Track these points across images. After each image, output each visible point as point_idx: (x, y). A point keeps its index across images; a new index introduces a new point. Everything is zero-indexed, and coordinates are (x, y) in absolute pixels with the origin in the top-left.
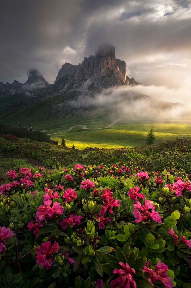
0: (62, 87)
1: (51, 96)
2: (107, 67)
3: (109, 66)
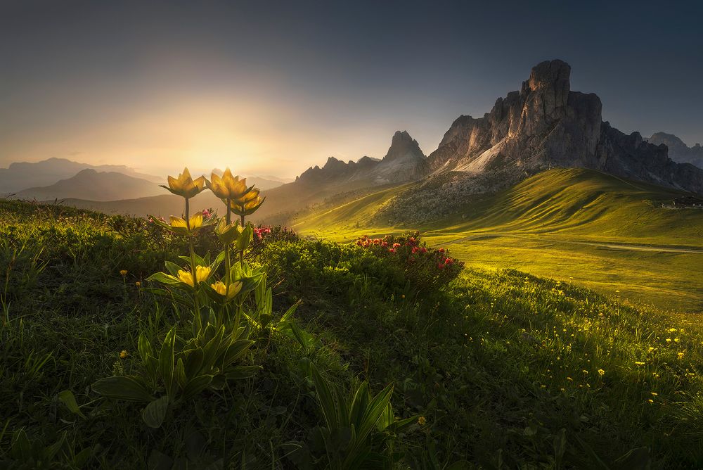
0: (440, 165)
3: (549, 111)
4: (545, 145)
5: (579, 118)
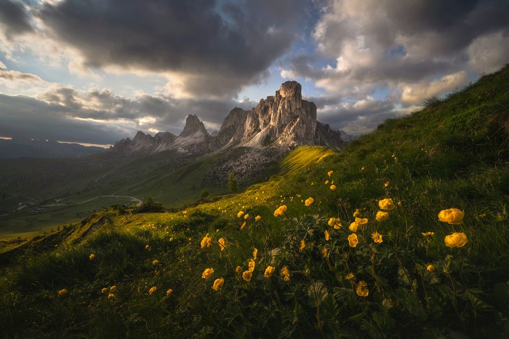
0: (227, 141)
1: (211, 155)
2: (290, 111)
3: (293, 110)
4: (294, 131)
5: (308, 116)
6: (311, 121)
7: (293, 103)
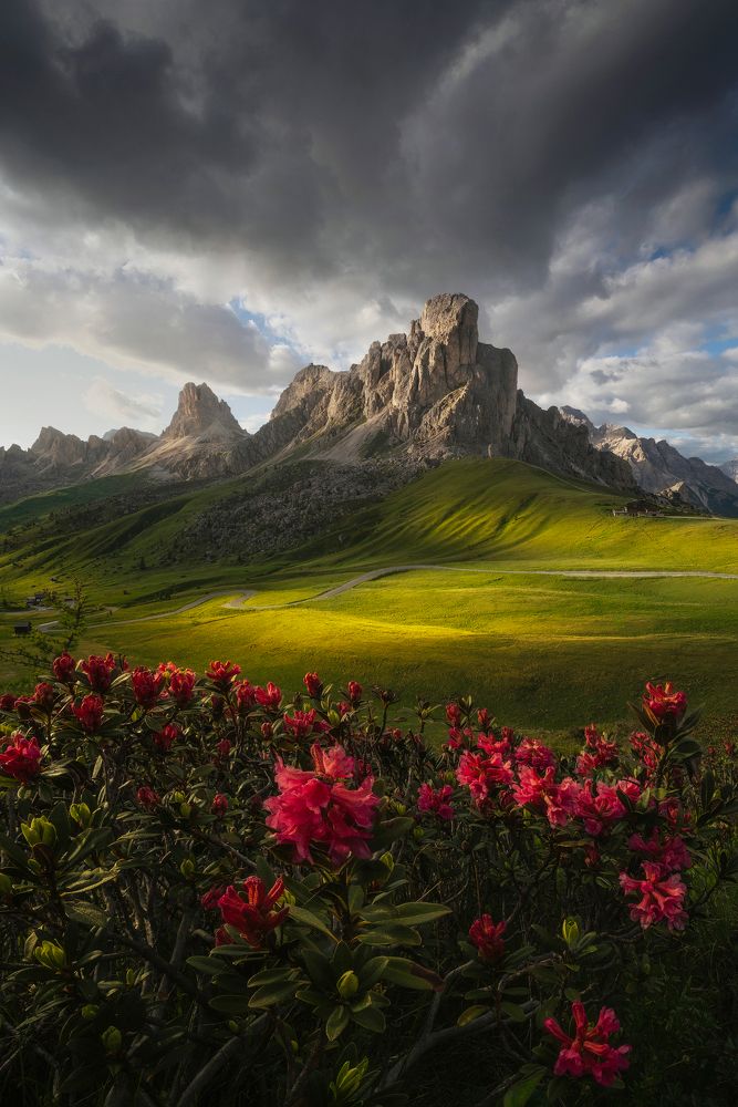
0: (279, 448)
1: (229, 481)
3: (451, 370)
4: (448, 422)
5: (491, 384)
6: (498, 398)
7: (454, 353)
